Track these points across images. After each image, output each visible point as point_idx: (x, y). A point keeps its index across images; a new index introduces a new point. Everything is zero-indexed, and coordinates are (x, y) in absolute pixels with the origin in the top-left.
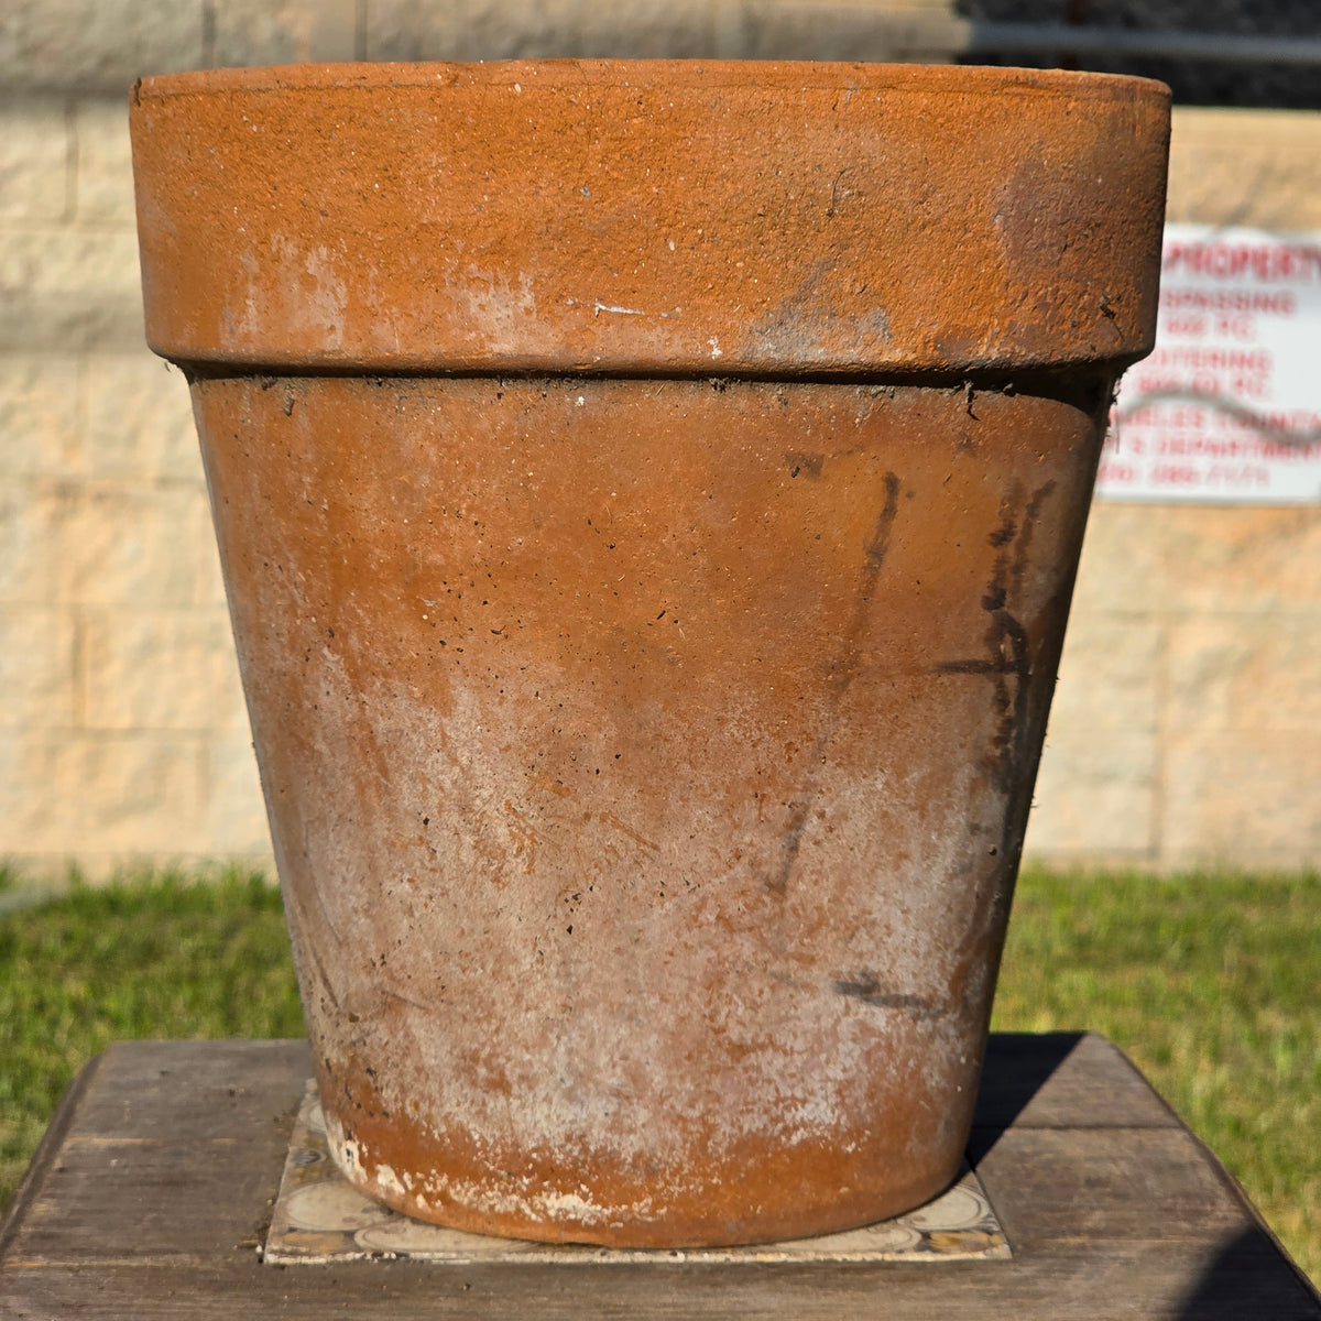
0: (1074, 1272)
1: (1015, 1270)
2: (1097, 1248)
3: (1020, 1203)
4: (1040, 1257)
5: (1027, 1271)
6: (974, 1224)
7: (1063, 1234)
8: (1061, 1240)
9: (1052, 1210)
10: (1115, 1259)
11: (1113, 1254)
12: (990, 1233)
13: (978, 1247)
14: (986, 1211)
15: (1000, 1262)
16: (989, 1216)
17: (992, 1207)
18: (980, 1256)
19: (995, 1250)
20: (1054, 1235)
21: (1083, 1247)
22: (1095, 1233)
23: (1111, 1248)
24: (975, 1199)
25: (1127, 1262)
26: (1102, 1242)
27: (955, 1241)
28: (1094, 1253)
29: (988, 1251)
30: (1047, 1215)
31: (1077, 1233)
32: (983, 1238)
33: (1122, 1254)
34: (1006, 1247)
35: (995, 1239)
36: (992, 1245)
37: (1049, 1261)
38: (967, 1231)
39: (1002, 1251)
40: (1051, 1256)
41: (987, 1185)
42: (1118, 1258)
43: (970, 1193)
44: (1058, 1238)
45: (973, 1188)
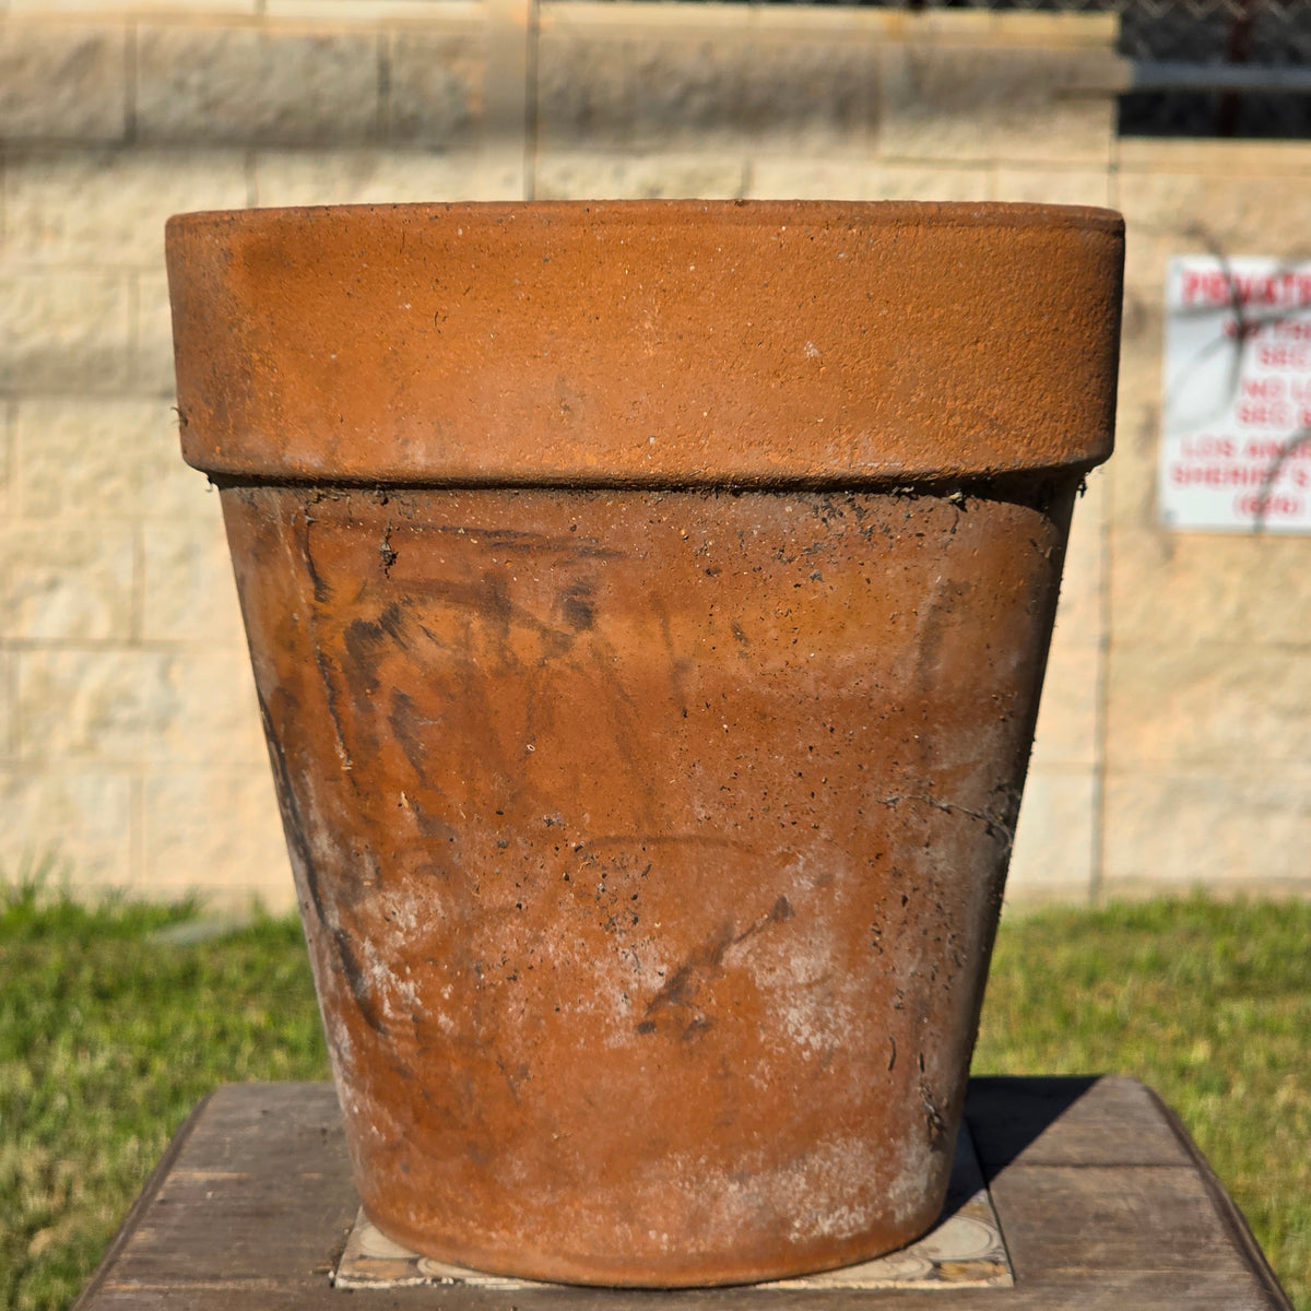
0: (1067, 1300)
1: (1013, 1298)
2: (1093, 1277)
3: (1031, 1236)
4: (1040, 1285)
5: (1025, 1298)
6: (982, 1255)
7: (1065, 1264)
8: (1061, 1270)
9: (1056, 1242)
10: (1106, 1288)
11: (1106, 1283)
12: (996, 1263)
13: (984, 1276)
14: (997, 1242)
15: (1001, 1290)
16: (999, 1247)
17: (1003, 1239)
18: (984, 1284)
19: (998, 1279)
20: (1056, 1265)
21: (1079, 1277)
22: (1095, 1264)
23: (1106, 1278)
24: (986, 1231)
25: (1118, 1291)
26: (1099, 1272)
27: (963, 1271)
28: (1091, 1282)
29: (991, 1279)
30: (1052, 1247)
31: (1078, 1264)
32: (989, 1267)
33: (1115, 1283)
34: (1010, 1276)
35: (1000, 1269)
36: (996, 1274)
37: (1047, 1289)
38: (976, 1261)
39: (1005, 1280)
40: (1048, 1285)
41: (1002, 1218)
42: (1110, 1286)
43: (985, 1226)
44: (1058, 1267)
45: (988, 1221)
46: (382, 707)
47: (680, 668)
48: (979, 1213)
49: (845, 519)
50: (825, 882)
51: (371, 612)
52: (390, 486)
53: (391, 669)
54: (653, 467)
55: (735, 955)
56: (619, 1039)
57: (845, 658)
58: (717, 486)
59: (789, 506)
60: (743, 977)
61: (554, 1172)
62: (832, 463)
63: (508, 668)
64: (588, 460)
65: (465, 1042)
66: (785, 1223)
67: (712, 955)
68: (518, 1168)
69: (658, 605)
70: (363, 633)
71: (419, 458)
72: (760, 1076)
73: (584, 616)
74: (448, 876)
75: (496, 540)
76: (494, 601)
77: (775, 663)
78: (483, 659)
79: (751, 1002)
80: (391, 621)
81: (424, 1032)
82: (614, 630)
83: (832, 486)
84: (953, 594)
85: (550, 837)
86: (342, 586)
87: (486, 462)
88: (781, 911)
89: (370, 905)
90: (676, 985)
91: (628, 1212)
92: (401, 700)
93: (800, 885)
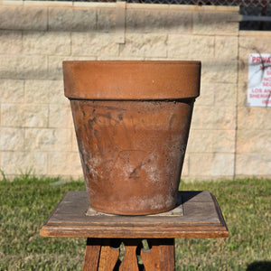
1: (183, 217)
3: (187, 210)
6: (179, 212)
7: (191, 213)
14: (182, 211)
18: (179, 215)
19: (181, 215)
22: (196, 213)
27: (176, 214)
28: (195, 215)
31: (193, 213)
34: (183, 215)
41: (184, 208)
45: (181, 208)
46: (93, 131)
47: (135, 126)
49: (158, 105)
50: (156, 157)
51: (92, 118)
52: (94, 100)
53: (94, 126)
54: (131, 98)
55: (143, 167)
56: (126, 179)
57: (158, 125)
58: (140, 100)
59: (150, 103)
60: (144, 171)
61: (117, 199)
62: (156, 97)
63: (111, 126)
64: (122, 97)
65: (104, 180)
66: (150, 206)
67: (139, 167)
68: (112, 198)
69: (132, 117)
70: (90, 121)
71: (98, 96)
72: (146, 185)
73: (121, 119)
74: (102, 156)
75: (109, 108)
76: (109, 117)
77: (148, 125)
78: (107, 124)
79: (145, 174)
80: (94, 119)
81: (99, 178)
82: (125, 120)
83: (156, 100)
84: (174, 116)
85: (116, 150)
86: (87, 114)
87: (108, 97)
88: (149, 161)
89: (91, 160)
90: (134, 171)
91: (127, 204)
92: (95, 130)
93: (152, 157)
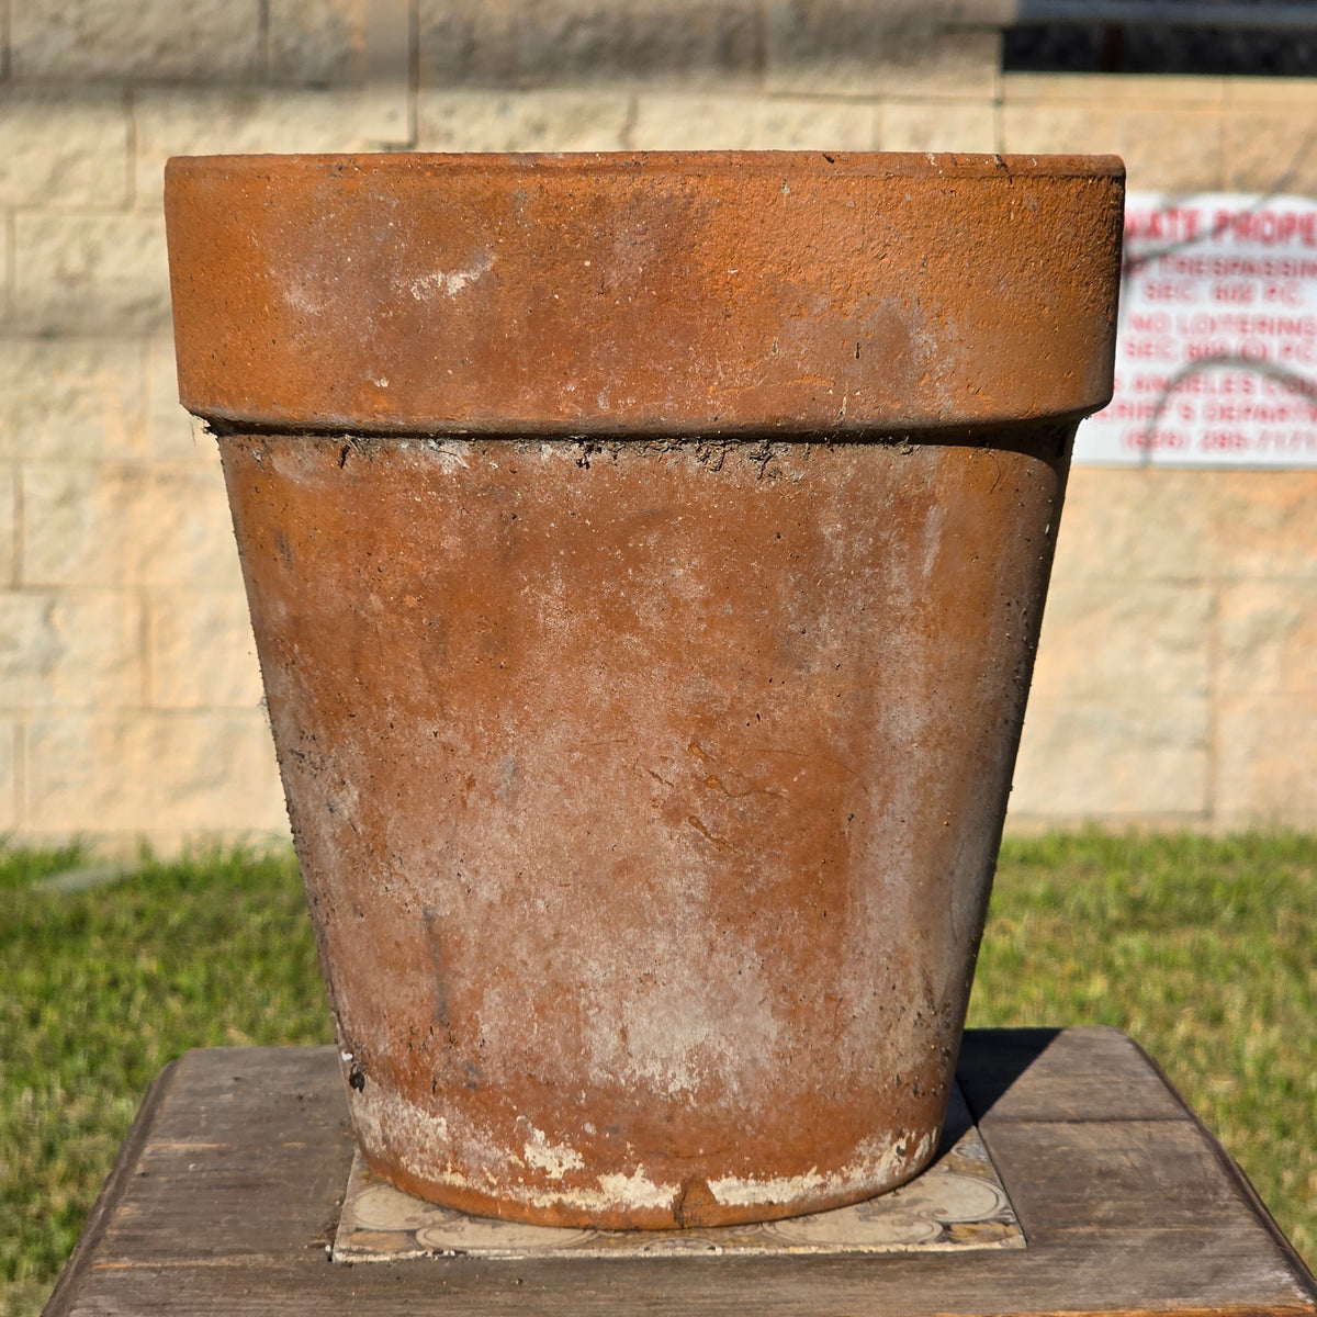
0: (1083, 1261)
1: (1028, 1260)
2: (1105, 1237)
3: (1036, 1195)
4: (1053, 1246)
5: (1040, 1259)
6: (990, 1216)
7: (1075, 1223)
8: (1073, 1230)
9: (1066, 1200)
10: (1121, 1247)
11: (1120, 1243)
12: (1007, 1224)
13: (996, 1237)
14: (1003, 1202)
15: (1015, 1252)
16: (1006, 1208)
17: (1009, 1199)
18: (997, 1246)
19: (1011, 1241)
20: (1066, 1225)
21: (1092, 1236)
22: (1104, 1223)
23: (1119, 1237)
24: (992, 1191)
25: (1133, 1250)
26: (1111, 1231)
27: (974, 1232)
28: (1105, 1242)
29: (1004, 1241)
30: (1060, 1206)
31: (1088, 1223)
32: (1000, 1228)
33: (1128, 1242)
34: (1021, 1237)
35: (1011, 1229)
36: (1008, 1236)
37: (1060, 1250)
38: (985, 1222)
39: (1018, 1241)
40: (1062, 1246)
41: (1005, 1177)
42: (1124, 1246)
43: (989, 1185)
44: (1069, 1227)
45: (992, 1180)
48: (981, 1172)
